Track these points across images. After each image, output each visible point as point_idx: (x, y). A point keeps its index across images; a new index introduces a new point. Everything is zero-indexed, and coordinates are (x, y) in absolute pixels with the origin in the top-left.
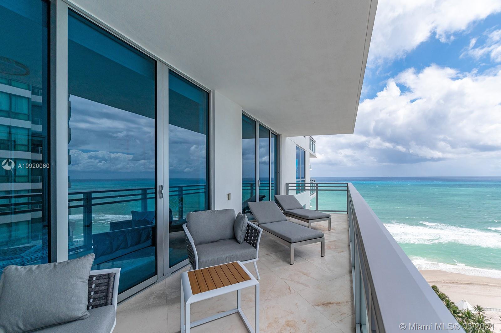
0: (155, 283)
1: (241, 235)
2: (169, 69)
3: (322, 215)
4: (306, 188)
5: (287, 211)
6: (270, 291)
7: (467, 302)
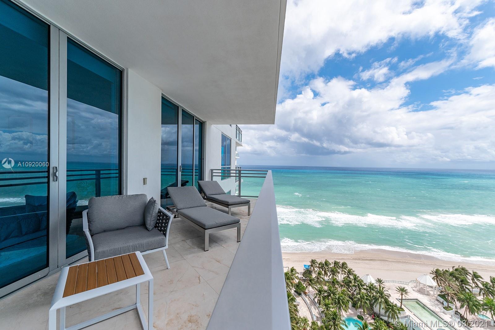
0: (45, 277)
1: (151, 221)
2: (68, 37)
3: (242, 200)
4: (232, 175)
5: (209, 197)
6: (178, 281)
7: (370, 276)
